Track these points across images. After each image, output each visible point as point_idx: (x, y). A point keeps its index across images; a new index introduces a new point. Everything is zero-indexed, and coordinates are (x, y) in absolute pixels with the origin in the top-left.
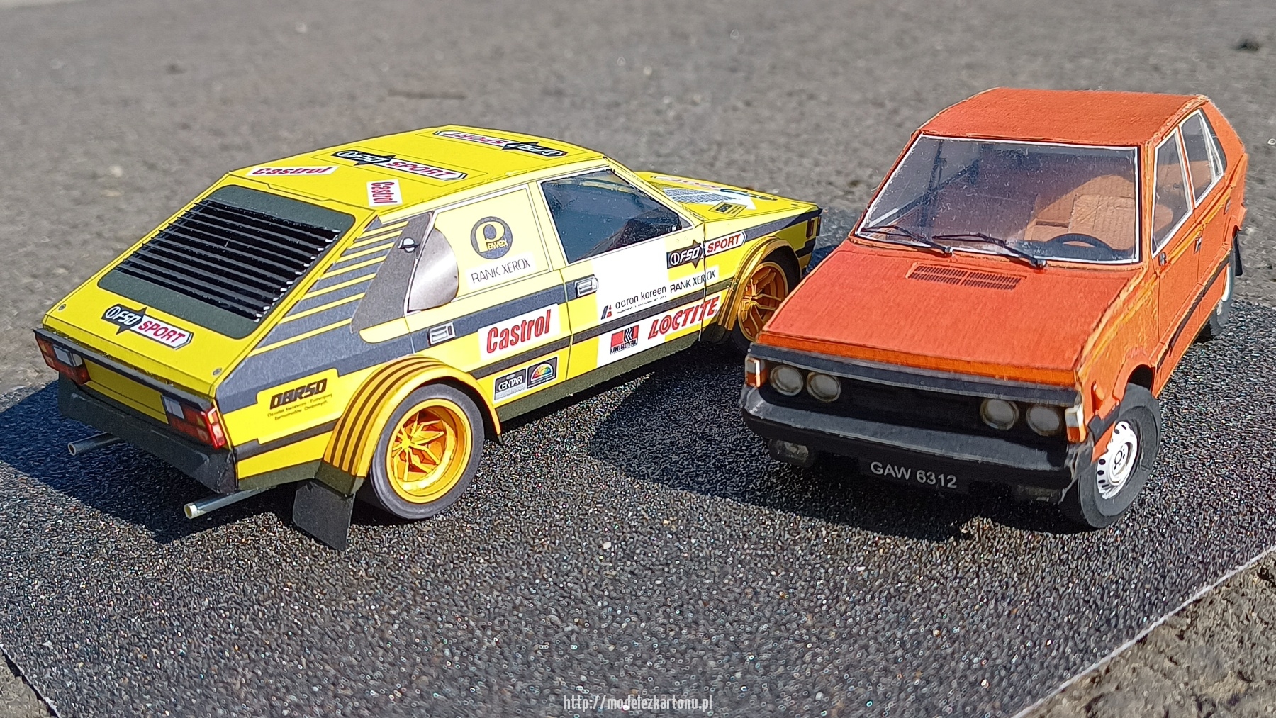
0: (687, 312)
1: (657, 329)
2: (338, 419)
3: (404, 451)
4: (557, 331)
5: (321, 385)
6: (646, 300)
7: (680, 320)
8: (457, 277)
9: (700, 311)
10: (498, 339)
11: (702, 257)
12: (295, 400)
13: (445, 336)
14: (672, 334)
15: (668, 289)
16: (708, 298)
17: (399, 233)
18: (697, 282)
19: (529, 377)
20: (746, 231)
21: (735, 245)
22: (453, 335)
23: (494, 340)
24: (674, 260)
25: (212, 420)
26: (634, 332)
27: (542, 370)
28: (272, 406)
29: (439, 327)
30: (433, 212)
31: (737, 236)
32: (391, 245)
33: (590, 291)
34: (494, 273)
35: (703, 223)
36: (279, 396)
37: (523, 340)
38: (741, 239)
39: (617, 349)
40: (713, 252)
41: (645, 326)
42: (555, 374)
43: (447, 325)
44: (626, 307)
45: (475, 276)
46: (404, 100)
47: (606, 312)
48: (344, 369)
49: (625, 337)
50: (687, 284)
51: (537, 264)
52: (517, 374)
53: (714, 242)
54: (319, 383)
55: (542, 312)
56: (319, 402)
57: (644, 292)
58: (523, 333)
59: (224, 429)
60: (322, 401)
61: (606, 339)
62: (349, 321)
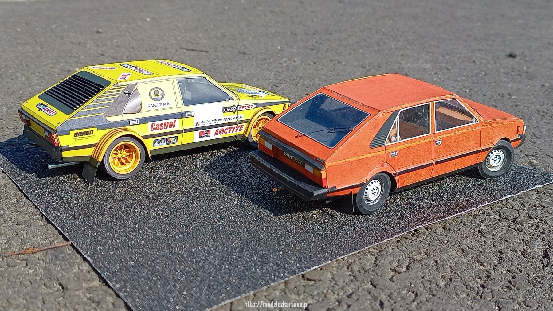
0: (230, 128)
1: (218, 132)
2: (96, 144)
3: (119, 158)
4: (178, 127)
5: (91, 132)
6: (213, 122)
7: (228, 131)
8: (141, 105)
9: (236, 129)
10: (155, 127)
11: (237, 110)
12: (82, 135)
13: (136, 123)
14: (224, 135)
15: (223, 120)
16: (239, 125)
17: (124, 89)
18: (234, 119)
19: (167, 141)
20: (256, 104)
21: (251, 108)
22: (139, 123)
23: (154, 127)
24: (225, 110)
25: (55, 137)
26: (209, 132)
27: (172, 139)
28: (75, 136)
29: (134, 120)
30: (137, 84)
31: (252, 105)
32: (121, 92)
33: (192, 116)
34: (156, 105)
35: (239, 99)
36: (77, 133)
37: (165, 128)
38: (254, 107)
39: (202, 137)
40: (241, 109)
41: (213, 131)
42: (177, 142)
43: (137, 120)
44: (206, 123)
45: (149, 106)
46: (185, 51)
47: (197, 124)
48: (100, 128)
49: (205, 133)
50: (230, 119)
51: (172, 104)
52: (162, 139)
53: (242, 106)
54: (91, 131)
55: (173, 120)
56: (90, 137)
57: (213, 119)
58: (165, 126)
59: (58, 140)
60: (91, 137)
61: (197, 133)
62: (103, 114)
